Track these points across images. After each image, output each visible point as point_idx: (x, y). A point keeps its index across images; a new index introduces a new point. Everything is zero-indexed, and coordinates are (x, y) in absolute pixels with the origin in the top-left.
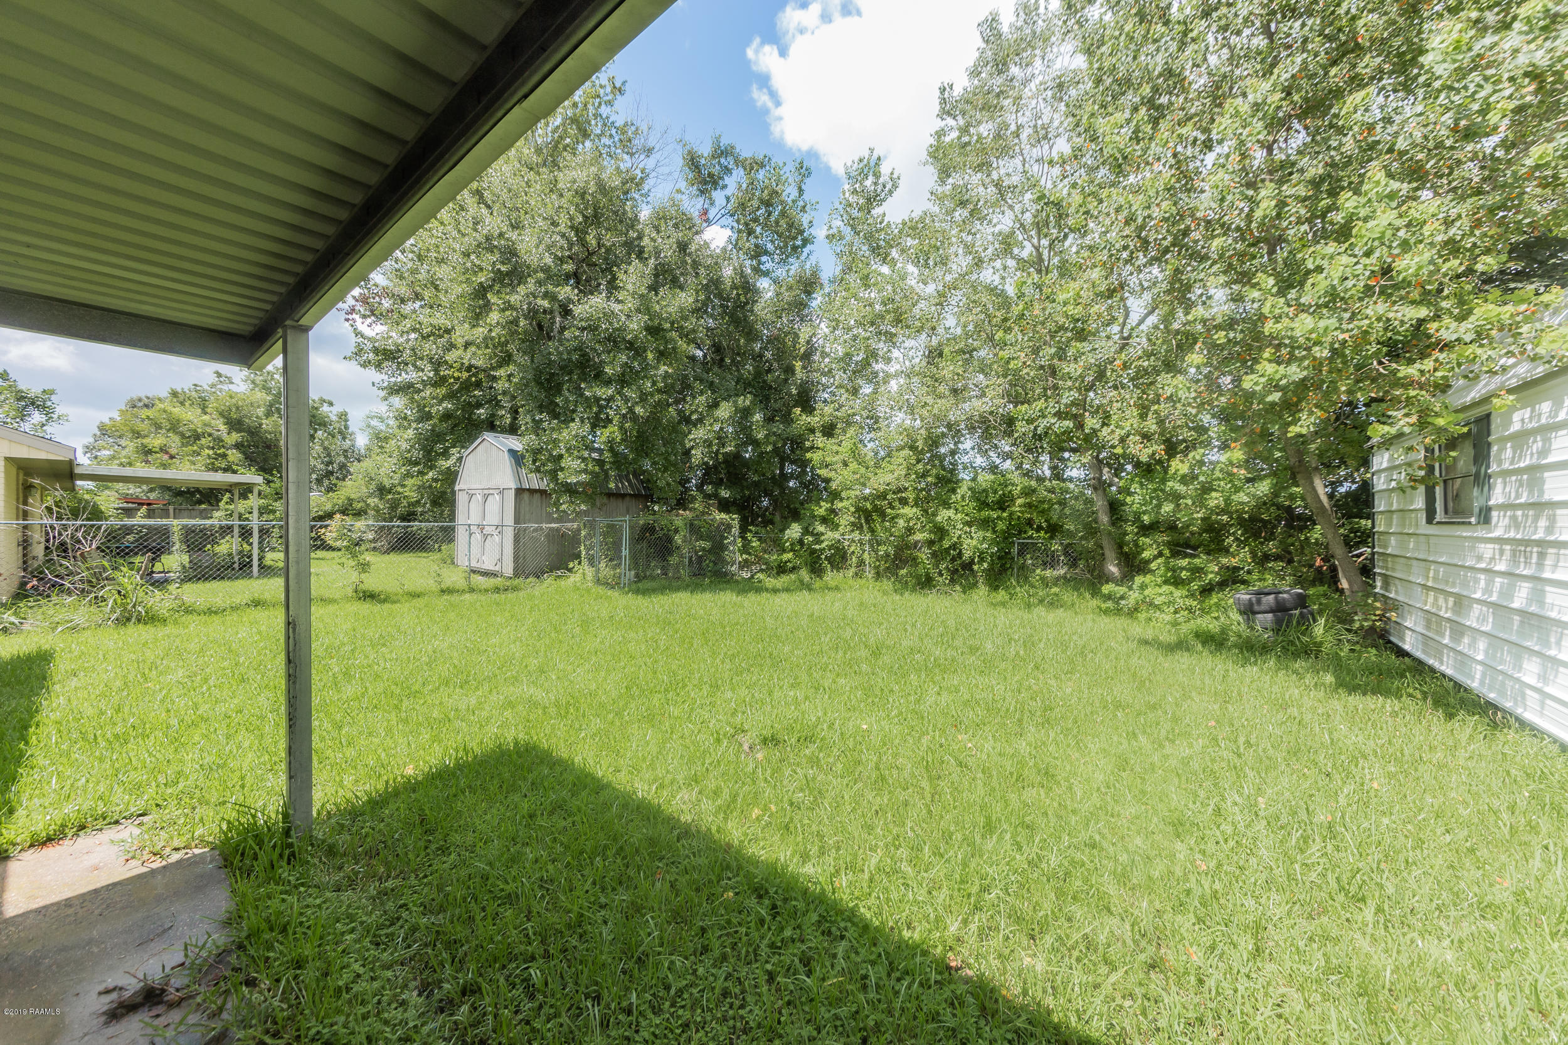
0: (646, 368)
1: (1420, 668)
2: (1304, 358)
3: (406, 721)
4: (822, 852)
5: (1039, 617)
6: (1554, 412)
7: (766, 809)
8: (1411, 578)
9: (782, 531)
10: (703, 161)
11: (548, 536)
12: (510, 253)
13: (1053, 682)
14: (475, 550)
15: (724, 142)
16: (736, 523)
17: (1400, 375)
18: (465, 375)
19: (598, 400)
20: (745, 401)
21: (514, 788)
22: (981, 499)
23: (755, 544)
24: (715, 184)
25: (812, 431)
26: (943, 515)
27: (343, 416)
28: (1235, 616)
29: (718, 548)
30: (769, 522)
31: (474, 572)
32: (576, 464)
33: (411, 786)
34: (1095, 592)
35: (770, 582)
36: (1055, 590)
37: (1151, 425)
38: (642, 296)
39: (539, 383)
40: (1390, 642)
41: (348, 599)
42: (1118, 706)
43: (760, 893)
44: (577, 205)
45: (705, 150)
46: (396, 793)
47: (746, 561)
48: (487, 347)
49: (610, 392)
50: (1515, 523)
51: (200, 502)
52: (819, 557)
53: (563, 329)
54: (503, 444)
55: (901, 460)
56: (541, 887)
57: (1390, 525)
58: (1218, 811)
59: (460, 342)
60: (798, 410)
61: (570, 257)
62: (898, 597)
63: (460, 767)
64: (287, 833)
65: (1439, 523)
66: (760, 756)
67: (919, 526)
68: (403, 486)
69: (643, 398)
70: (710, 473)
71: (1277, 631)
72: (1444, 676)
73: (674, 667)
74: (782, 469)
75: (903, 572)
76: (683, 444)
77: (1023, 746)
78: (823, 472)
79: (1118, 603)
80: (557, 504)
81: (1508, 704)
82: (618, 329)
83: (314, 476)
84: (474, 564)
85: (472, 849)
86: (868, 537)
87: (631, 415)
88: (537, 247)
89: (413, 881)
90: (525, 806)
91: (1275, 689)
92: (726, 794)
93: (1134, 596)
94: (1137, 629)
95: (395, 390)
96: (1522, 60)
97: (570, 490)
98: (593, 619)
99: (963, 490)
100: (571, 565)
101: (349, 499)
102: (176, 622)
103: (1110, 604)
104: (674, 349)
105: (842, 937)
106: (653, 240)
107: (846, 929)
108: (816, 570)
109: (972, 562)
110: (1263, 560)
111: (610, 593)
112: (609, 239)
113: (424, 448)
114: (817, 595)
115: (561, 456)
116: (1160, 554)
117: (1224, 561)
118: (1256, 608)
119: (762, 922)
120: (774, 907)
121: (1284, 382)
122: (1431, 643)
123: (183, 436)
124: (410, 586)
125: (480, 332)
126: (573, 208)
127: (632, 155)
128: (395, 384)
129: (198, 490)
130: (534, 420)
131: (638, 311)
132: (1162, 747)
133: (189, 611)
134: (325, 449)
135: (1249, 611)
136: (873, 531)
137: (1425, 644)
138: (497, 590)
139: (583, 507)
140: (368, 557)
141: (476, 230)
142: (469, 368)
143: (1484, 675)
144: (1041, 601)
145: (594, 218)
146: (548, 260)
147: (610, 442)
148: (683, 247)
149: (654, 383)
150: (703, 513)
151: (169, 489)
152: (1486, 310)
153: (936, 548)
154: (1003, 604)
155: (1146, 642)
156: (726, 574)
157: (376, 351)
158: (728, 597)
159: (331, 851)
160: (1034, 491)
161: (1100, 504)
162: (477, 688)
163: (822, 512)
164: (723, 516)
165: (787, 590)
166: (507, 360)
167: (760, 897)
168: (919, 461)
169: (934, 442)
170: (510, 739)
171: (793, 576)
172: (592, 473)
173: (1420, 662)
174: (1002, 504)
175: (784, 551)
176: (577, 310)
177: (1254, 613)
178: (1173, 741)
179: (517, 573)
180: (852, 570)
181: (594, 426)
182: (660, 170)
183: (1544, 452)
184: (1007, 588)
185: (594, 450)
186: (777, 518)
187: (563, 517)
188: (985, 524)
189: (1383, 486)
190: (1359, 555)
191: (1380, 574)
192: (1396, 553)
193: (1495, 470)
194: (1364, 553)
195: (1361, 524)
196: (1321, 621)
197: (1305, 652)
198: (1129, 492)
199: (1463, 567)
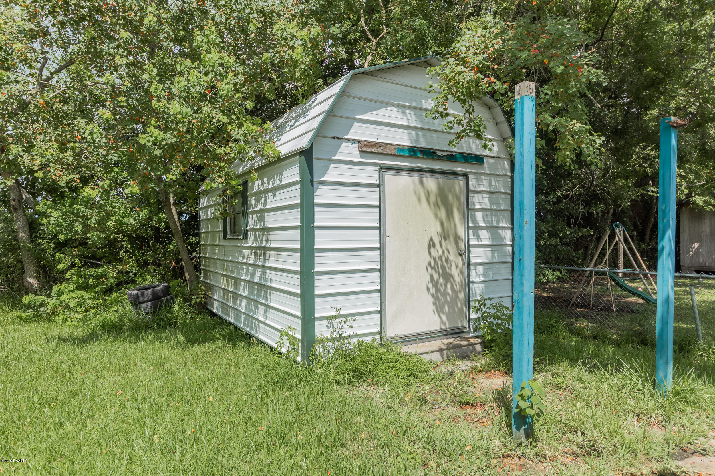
1: (222, 322)
2: (174, 130)
6: (268, 184)
8: (217, 271)
17: (217, 152)
28: (129, 307)
34: (15, 304)
37: (69, 157)
40: (207, 309)
50: (256, 239)
57: (207, 240)
65: (229, 239)
71: (154, 313)
72: (230, 323)
79: (38, 311)
81: (253, 332)
91: (156, 354)
93: (52, 302)
94: (55, 330)
103: (30, 313)
110: (144, 265)
116: (73, 265)
117: (120, 267)
118: (141, 299)
121: (164, 143)
122: (225, 306)
132: (85, 425)
135: (136, 302)
137: (222, 308)
143: (245, 319)
155: (65, 340)
161: (20, 223)
173: (221, 318)
177: (141, 303)
178: (93, 417)
183: (265, 202)
189: (205, 217)
190: (192, 259)
191: (203, 270)
192: (210, 256)
193: (249, 210)
194: (195, 257)
195: (194, 239)
196: (177, 302)
197: (170, 325)
198: (44, 214)
199: (237, 262)
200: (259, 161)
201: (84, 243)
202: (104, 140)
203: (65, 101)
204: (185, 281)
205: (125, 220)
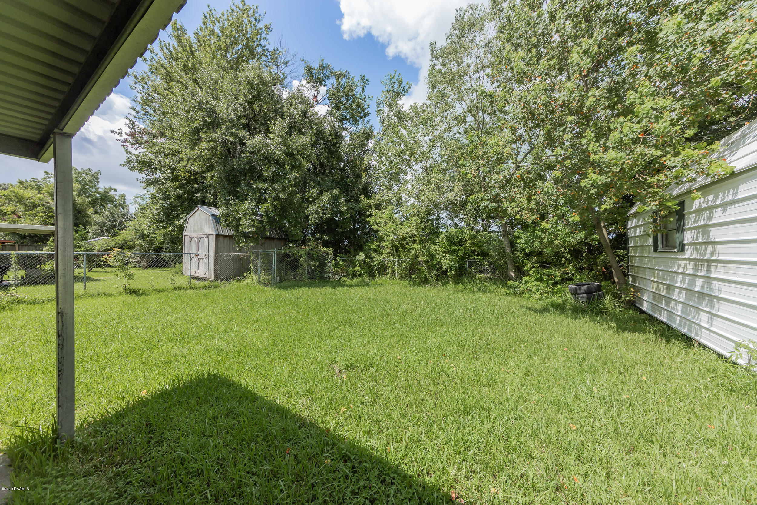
0: (285, 174)
1: (652, 319)
2: (608, 172)
3: (145, 364)
4: (379, 431)
5: (479, 297)
6: (714, 200)
7: (348, 407)
8: (646, 277)
9: (355, 256)
10: (314, 71)
11: (233, 259)
12: (212, 112)
13: (489, 330)
14: (193, 267)
15: (325, 62)
16: (331, 252)
17: (649, 181)
18: (188, 175)
19: (259, 189)
20: (336, 192)
21: (206, 401)
22: (450, 240)
23: (341, 263)
24: (321, 83)
25: (370, 207)
26: (433, 248)
27: (123, 197)
28: (569, 295)
29: (323, 265)
30: (347, 252)
31: (193, 278)
32: (248, 223)
33: (144, 403)
34: (504, 285)
35: (349, 282)
36: (486, 284)
37: (533, 205)
38: (283, 137)
39: (228, 180)
40: (636, 306)
41: (121, 294)
42: (521, 341)
43: (345, 459)
44: (249, 90)
45: (316, 66)
46: (133, 409)
47: (336, 271)
48: (200, 161)
49: (266, 185)
50: (696, 251)
51: (37, 242)
52: (373, 269)
53: (241, 152)
54: (208, 211)
55: (413, 222)
56: (218, 463)
57: (635, 253)
58: (576, 397)
59: (185, 158)
60: (363, 197)
61: (245, 116)
62: (412, 289)
63: (174, 390)
64: (55, 442)
65: (660, 251)
66: (344, 376)
67: (421, 254)
68: (155, 234)
69: (284, 190)
70: (319, 228)
71: (588, 302)
72: (662, 322)
73: (299, 327)
74: (354, 226)
75: (414, 276)
76: (304, 212)
77: (478, 365)
78: (375, 227)
79: (515, 290)
80: (238, 243)
82: (270, 153)
83: (105, 228)
84: (193, 274)
85: (177, 441)
86: (397, 259)
87: (277, 197)
88: (227, 109)
89: (138, 465)
90: (211, 412)
91: (592, 331)
92: (326, 400)
93: (522, 286)
94: (524, 302)
95: (150, 183)
96: (708, 34)
97: (245, 235)
98: (256, 303)
99: (442, 236)
100: (245, 274)
101: (124, 240)
102: (11, 309)
103: (511, 291)
104: (300, 164)
105: (393, 484)
106: (289, 109)
107: (394, 479)
108: (372, 275)
109: (447, 271)
110: (580, 269)
111: (266, 288)
112: (266, 108)
113: (166, 214)
114: (372, 288)
115: (240, 219)
116: (533, 267)
117: (563, 270)
118: (579, 292)
119: (347, 477)
120: (354, 467)
121: (599, 183)
122: (655, 307)
123: (26, 205)
124: (157, 286)
125: (196, 152)
126: (246, 91)
127: (278, 66)
128: (150, 180)
129: (36, 235)
130: (225, 199)
131: (280, 144)
132: (544, 362)
133: (21, 302)
134: (111, 213)
135: (575, 293)
136: (399, 256)
137: (653, 307)
138: (205, 288)
139: (252, 245)
140: (132, 271)
141: (193, 99)
142: (190, 172)
143: (680, 321)
144: (479, 290)
145: (258, 97)
146: (233, 116)
147: (267, 211)
148: (304, 113)
149: (289, 182)
150: (315, 248)
151: (17, 234)
152: (687, 152)
153: (429, 264)
154: (462, 291)
155: (530, 309)
156: (326, 278)
157: (138, 162)
158: (327, 290)
159: (86, 450)
160: (475, 237)
161: (506, 243)
162: (189, 343)
163: (374, 247)
164: (325, 249)
165: (357, 286)
166: (211, 168)
167: (346, 461)
168: (421, 222)
169: (429, 213)
170: (205, 372)
171: (360, 279)
172: (257, 227)
173: (650, 316)
174: (461, 242)
175: (355, 266)
176: (249, 143)
177: (578, 294)
178: (548, 359)
179: (217, 278)
180: (389, 275)
181: (258, 203)
182: (292, 74)
183: (710, 218)
184: (463, 283)
185: (257, 215)
186: (352, 250)
187: (241, 250)
188: (453, 252)
189: (633, 235)
190: (621, 266)
191: (631, 275)
192: (639, 265)
193: (687, 226)
194: (623, 265)
195: (621, 252)
196: (608, 298)
197: (601, 312)
198: (518, 238)
199: (671, 272)
200: (702, 180)
201: (540, 254)
202: (555, 190)
203: (529, 172)
204: (614, 283)
205: (567, 239)
